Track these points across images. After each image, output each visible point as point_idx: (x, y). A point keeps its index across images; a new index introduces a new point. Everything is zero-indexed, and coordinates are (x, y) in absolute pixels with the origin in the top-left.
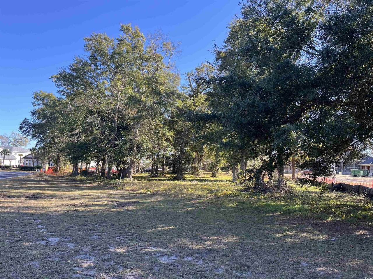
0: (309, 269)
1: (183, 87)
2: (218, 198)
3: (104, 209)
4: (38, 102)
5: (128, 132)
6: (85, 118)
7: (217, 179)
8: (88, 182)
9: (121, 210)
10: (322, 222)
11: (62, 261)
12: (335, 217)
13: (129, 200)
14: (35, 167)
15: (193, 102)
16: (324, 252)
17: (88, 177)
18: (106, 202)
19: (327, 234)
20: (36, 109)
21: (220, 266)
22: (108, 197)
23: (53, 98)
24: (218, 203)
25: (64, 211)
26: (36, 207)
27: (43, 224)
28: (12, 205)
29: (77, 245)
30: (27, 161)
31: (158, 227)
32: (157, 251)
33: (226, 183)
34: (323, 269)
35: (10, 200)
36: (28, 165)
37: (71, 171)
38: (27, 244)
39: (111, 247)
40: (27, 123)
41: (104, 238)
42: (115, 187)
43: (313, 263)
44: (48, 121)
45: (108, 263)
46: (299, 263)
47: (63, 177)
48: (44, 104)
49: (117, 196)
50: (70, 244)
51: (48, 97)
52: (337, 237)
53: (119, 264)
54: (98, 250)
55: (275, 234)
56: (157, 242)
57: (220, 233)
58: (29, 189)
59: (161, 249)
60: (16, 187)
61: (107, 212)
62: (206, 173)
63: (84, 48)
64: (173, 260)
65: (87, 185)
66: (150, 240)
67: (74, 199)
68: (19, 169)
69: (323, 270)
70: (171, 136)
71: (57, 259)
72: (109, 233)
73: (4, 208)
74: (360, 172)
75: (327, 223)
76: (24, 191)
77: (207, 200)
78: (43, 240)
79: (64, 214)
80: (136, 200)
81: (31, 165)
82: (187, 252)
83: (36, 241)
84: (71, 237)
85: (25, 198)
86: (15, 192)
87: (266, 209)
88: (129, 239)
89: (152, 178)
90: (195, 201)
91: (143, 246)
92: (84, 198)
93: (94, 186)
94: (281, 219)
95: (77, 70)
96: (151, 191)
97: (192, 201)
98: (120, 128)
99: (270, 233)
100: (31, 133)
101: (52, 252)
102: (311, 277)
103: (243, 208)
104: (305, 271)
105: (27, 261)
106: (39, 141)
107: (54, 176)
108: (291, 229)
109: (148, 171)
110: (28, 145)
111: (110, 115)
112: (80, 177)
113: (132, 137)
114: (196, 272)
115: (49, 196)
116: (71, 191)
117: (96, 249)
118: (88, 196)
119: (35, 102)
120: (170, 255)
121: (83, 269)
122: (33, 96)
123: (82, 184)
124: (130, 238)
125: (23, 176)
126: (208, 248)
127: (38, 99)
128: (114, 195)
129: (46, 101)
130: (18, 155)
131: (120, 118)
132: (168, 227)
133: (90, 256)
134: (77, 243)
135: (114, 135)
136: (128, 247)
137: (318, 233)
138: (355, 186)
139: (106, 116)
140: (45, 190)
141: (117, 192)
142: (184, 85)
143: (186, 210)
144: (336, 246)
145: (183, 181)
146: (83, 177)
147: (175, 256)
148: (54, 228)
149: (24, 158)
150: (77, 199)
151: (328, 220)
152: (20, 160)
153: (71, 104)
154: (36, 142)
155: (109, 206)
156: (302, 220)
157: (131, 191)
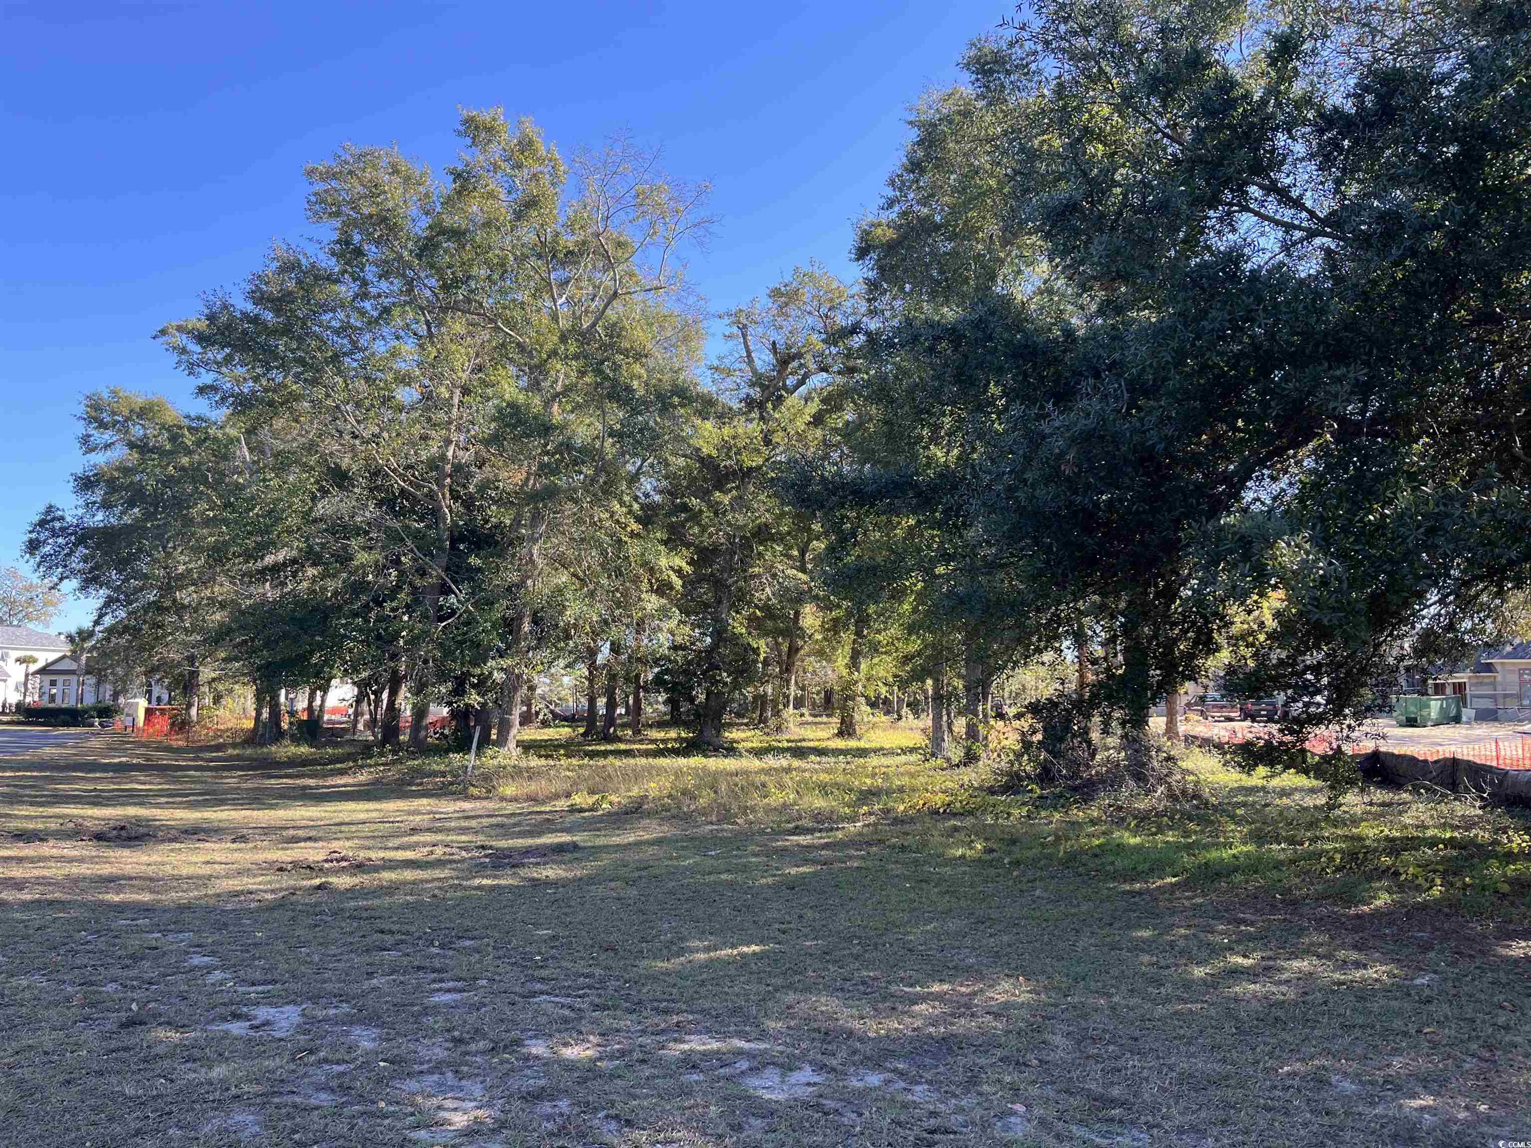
0: (1372, 1104)
1: (717, 369)
2: (896, 821)
3: (439, 879)
4: (106, 437)
5: (499, 556)
6: (314, 498)
7: (862, 744)
8: (331, 770)
9: (511, 882)
10: (1353, 911)
11: (352, 1104)
12: (1401, 888)
13: (529, 842)
14: (91, 709)
15: (762, 431)
16: (1405, 1034)
17: (324, 746)
18: (439, 851)
19: (1393, 960)
20: (95, 466)
21: (1009, 1106)
22: (439, 830)
23: (170, 421)
24: (906, 844)
25: (273, 891)
26: (151, 879)
27: (209, 949)
28: (46, 873)
29: (388, 1034)
30: (53, 683)
31: (692, 951)
32: (729, 1052)
33: (903, 758)
34: (1428, 1101)
35: (28, 850)
36: (58, 703)
37: (249, 724)
38: (175, 1036)
39: (531, 1038)
40: (57, 525)
41: (487, 1000)
42: (453, 788)
43: (1381, 1081)
44: (149, 516)
45: (546, 1107)
46: (1320, 1081)
47: (219, 748)
48: (132, 445)
49: (473, 823)
50: (357, 1031)
51: (144, 413)
52: (1435, 972)
53: (596, 1110)
54: (483, 1053)
55: (1186, 965)
56: (714, 1013)
57: (955, 968)
58: (88, 803)
59: (739, 1043)
60: (36, 796)
61: (459, 894)
62: (807, 723)
63: (307, 206)
64: (809, 1084)
65: (330, 781)
66: (684, 1007)
67: (296, 840)
68: (22, 718)
69: (1430, 1107)
70: (679, 572)
71: (324, 1098)
72: (501, 981)
73: (19, 885)
74: (1429, 706)
75: (1377, 914)
76: (76, 812)
77: (860, 834)
78: (236, 1016)
79: (280, 905)
80: (565, 838)
81: (70, 702)
82: (854, 1052)
83: (208, 1023)
84: (347, 1002)
85: (90, 840)
86: (36, 817)
87: (1112, 863)
88: (591, 1003)
89: (594, 747)
90: (809, 837)
91: (663, 1032)
92: (339, 835)
93: (364, 785)
94: (1186, 903)
95: (278, 303)
96: (614, 798)
97: (796, 838)
98: (462, 539)
99: (1163, 963)
100: (74, 565)
101: (292, 1066)
102: (1395, 1137)
103: (1017, 863)
104: (1360, 1114)
105: (205, 1111)
106: (109, 602)
107: (174, 744)
108: (1239, 942)
109: (570, 719)
110: (54, 619)
111: (418, 487)
112: (287, 750)
113: (513, 577)
114: (925, 1135)
115: (186, 832)
116: (271, 807)
117: (473, 1047)
118: (354, 828)
119: (89, 436)
120: (787, 1067)
121: (451, 1135)
122: (81, 410)
123: (310, 777)
124: (597, 1001)
125: (47, 750)
126: (932, 1029)
127: (103, 425)
128: (459, 818)
129: (137, 431)
130: (17, 660)
131: (459, 497)
132: (733, 946)
133: (460, 1079)
134: (382, 1025)
135: (436, 573)
136: (604, 1035)
137: (1354, 956)
138: (1436, 762)
139: (402, 491)
140: (158, 806)
141: (467, 805)
142: (720, 358)
143: (785, 875)
144: (1446, 1009)
145: (726, 757)
146: (304, 750)
147: (808, 1068)
148: (257, 963)
149: (43, 671)
150: (310, 839)
151: (1378, 903)
152: (23, 679)
153: (247, 444)
154: (98, 605)
155: (455, 866)
156: (1273, 906)
157: (525, 801)
